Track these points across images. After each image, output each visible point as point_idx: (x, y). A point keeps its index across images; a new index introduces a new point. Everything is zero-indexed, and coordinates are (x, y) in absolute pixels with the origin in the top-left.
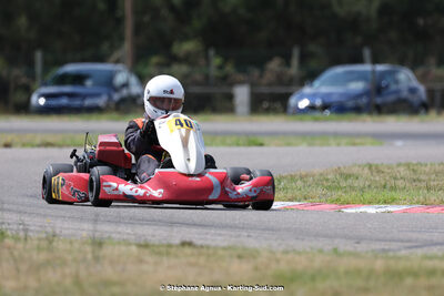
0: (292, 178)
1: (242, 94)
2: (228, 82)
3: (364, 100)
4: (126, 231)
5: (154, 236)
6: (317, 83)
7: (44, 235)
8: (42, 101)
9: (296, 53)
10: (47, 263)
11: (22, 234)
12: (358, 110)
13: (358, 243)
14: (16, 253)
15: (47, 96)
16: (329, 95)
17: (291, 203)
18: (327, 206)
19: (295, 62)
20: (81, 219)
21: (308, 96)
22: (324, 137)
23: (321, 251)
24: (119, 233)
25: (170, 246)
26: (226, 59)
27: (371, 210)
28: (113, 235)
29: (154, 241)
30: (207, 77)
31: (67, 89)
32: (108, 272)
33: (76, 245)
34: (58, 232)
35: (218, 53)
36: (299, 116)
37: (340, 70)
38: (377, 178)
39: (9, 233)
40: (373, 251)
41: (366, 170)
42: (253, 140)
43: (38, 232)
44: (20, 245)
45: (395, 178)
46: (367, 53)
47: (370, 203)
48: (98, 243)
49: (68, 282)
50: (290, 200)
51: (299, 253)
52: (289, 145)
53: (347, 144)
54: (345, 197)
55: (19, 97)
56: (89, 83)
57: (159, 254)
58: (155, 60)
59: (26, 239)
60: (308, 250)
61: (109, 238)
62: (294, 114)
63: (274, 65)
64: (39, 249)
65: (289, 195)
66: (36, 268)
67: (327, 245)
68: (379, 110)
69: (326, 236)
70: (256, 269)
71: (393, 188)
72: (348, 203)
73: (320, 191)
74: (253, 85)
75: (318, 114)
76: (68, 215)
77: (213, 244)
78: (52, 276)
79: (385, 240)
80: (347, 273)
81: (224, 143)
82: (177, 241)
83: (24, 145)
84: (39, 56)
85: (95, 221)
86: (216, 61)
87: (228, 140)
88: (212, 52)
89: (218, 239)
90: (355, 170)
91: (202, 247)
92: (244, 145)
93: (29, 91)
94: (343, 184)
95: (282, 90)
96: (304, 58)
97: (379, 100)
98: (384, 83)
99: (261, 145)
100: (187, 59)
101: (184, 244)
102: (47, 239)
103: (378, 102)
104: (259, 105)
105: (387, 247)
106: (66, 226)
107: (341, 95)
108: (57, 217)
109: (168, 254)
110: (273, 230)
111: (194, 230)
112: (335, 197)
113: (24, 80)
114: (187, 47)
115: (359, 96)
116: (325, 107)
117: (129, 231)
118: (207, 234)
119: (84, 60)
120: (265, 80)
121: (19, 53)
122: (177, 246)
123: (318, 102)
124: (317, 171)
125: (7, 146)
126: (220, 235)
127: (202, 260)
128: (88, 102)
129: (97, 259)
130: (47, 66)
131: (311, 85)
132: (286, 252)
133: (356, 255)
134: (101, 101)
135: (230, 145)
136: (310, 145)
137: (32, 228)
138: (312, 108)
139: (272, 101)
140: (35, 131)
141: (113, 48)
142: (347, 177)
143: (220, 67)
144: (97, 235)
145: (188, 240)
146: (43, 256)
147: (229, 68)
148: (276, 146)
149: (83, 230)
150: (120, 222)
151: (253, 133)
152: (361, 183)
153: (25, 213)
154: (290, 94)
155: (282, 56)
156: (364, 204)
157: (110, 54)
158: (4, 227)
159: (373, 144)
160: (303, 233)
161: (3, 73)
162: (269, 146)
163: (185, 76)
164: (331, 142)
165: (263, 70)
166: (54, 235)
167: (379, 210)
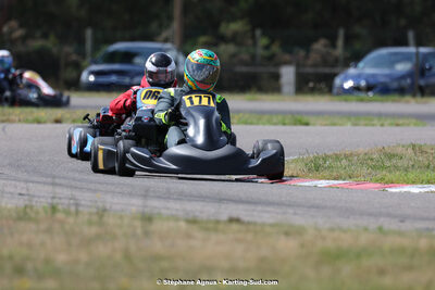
0: (337, 157)
1: (288, 74)
2: (274, 61)
3: (409, 81)
4: (175, 207)
5: (201, 212)
6: (361, 65)
7: (94, 210)
8: (92, 78)
9: (341, 33)
10: (98, 237)
11: (73, 209)
12: (401, 91)
13: (402, 221)
14: (67, 227)
15: (96, 74)
16: (373, 76)
17: (336, 182)
18: (372, 185)
19: (340, 43)
20: (131, 195)
21: (353, 78)
22: (368, 118)
23: (366, 229)
24: (168, 209)
25: (218, 222)
26: (272, 41)
27: (415, 189)
28: (164, 211)
29: (204, 216)
30: (253, 57)
31: (116, 67)
32: (158, 246)
33: (126, 221)
34: (108, 206)
35: (264, 34)
36: (344, 97)
37: (384, 51)
38: (421, 159)
39: (60, 207)
40: (418, 230)
41: (410, 151)
42: (300, 120)
43: (91, 207)
44: (71, 220)
46: (411, 35)
47: (413, 183)
48: (147, 219)
49: (118, 256)
50: (335, 179)
51: (345, 231)
52: (334, 124)
53: (391, 125)
54: (389, 176)
55: (69, 74)
57: (207, 229)
58: (203, 39)
59: (77, 212)
60: (353, 228)
61: (159, 214)
62: (338, 94)
63: (320, 46)
64: (90, 223)
65: (335, 174)
66: (87, 242)
67: (373, 224)
68: (424, 91)
69: (370, 215)
70: (302, 246)
72: (392, 183)
73: (365, 170)
74: (298, 66)
75: (362, 95)
76: (118, 190)
77: (259, 220)
78: (102, 250)
79: (427, 219)
80: (392, 251)
81: (270, 122)
82: (224, 217)
84: (89, 33)
85: (145, 197)
86: (263, 41)
87: (275, 120)
88: (258, 32)
89: (266, 216)
90: (399, 150)
91: (249, 223)
92: (290, 124)
93: (79, 68)
94: (388, 164)
95: (327, 70)
96: (348, 40)
97: (422, 82)
98: (427, 65)
99: (307, 124)
100: (234, 39)
101: (232, 220)
102: (97, 213)
103: (419, 84)
104: (304, 85)
105: (430, 227)
106: (116, 200)
107: (386, 76)
108: (107, 192)
109: (216, 230)
110: (318, 207)
111: (241, 207)
112: (379, 176)
113: (74, 57)
114: (235, 27)
115: (403, 77)
116: (369, 88)
117: (178, 207)
118: (254, 210)
119: (133, 39)
120: (310, 62)
121: (70, 31)
122: (225, 222)
123: (363, 83)
124: (361, 150)
125: (58, 121)
126: (268, 212)
127: (250, 237)
129: (147, 234)
130: (98, 44)
131: (356, 67)
132: (332, 230)
133: (400, 234)
135: (275, 124)
136: (354, 125)
137: (83, 202)
138: (356, 89)
139: (317, 81)
141: (162, 27)
142: (391, 156)
143: (267, 47)
144: (147, 210)
145: (235, 215)
146: (94, 230)
147: (276, 48)
148: (321, 125)
149: (133, 205)
150: (169, 198)
151: (299, 113)
152: (405, 163)
153: (76, 188)
154: (335, 75)
155: (327, 37)
156: (408, 183)
157: (159, 34)
158: (55, 201)
159: (415, 125)
160: (348, 212)
161: (55, 50)
162: (314, 125)
163: (233, 56)
164: (375, 122)
165: (308, 51)
166: (105, 210)
167: (422, 190)
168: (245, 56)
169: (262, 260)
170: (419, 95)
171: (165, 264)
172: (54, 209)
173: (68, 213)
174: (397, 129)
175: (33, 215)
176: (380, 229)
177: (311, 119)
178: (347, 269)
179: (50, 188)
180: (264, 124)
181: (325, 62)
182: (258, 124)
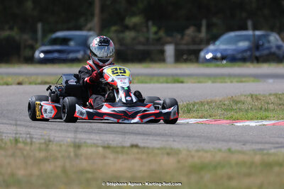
0: (202, 104)
1: (170, 50)
2: (161, 42)
3: (249, 53)
4: (95, 138)
5: (113, 141)
6: (217, 43)
7: (43, 141)
8: (42, 55)
9: (204, 23)
10: (45, 159)
11: (29, 140)
12: (244, 60)
13: (244, 145)
14: (25, 153)
15: (45, 52)
16: (225, 50)
17: (201, 120)
18: (225, 121)
19: (204, 29)
20: (67, 131)
21: (212, 52)
22: (222, 77)
23: (220, 150)
24: (91, 139)
25: (123, 147)
26: (159, 28)
27: (253, 124)
28: (88, 141)
29: (113, 144)
30: (148, 39)
31: (57, 47)
32: (84, 164)
33: (64, 148)
34: (52, 138)
35: (154, 24)
36: (206, 64)
37: (232, 34)
38: (256, 104)
39: (21, 139)
40: (254, 150)
41: (249, 99)
42: (177, 79)
43: (39, 139)
44: (28, 148)
45: (268, 103)
46: (250, 23)
47: (252, 119)
48: (77, 146)
49: (58, 171)
50: (200, 118)
51: (206, 152)
52: (199, 82)
53: (237, 82)
54: (236, 115)
55: (27, 53)
56: (72, 43)
57: (117, 152)
58: (114, 28)
59: (31, 144)
60: (212, 149)
61: (85, 142)
62: (203, 63)
63: (190, 31)
64: (40, 150)
65: (200, 114)
66: (38, 162)
67: (224, 146)
68: (258, 60)
69: (223, 141)
70: (179, 162)
71: (266, 110)
72: (237, 120)
73: (220, 112)
74: (177, 44)
75: (219, 63)
76: (58, 128)
77: (151, 146)
78: (48, 167)
79: (261, 143)
80: (237, 164)
81: (158, 82)
82: (128, 144)
83: (30, 83)
84: (39, 26)
85: (76, 132)
86: (153, 29)
87: (161, 80)
88: (150, 23)
89: (155, 143)
90: (243, 98)
91: (144, 148)
92: (171, 83)
93: (33, 49)
94: (235, 107)
95: (195, 47)
96: (209, 27)
97: (257, 54)
98: (261, 43)
99: (182, 82)
100: (134, 28)
101: (132, 146)
102: (45, 143)
103: (257, 55)
104: (180, 57)
105: (262, 148)
106: (57, 135)
107: (234, 50)
108: (51, 129)
109: (122, 152)
110: (189, 137)
111: (139, 137)
112: (229, 115)
113: (30, 42)
114: (135, 20)
115: (245, 51)
116: (223, 58)
117: (98, 138)
118: (147, 139)
119: (69, 29)
120: (184, 42)
121: (27, 25)
122: (128, 148)
123: (219, 55)
124: (218, 99)
125: (20, 84)
126: (156, 140)
127: (144, 156)
128: (71, 56)
129: (76, 156)
130: (45, 33)
131: (214, 44)
132: (197, 151)
133: (242, 152)
134: (80, 55)
135: (162, 83)
136: (213, 82)
137: (35, 136)
138: (214, 59)
139: (189, 55)
140: (37, 74)
141: (87, 21)
142: (237, 102)
143: (156, 33)
144: (77, 140)
145: (135, 143)
146: (42, 155)
147: (162, 33)
148: (192, 83)
149: (68, 137)
150: (92, 132)
151: (177, 75)
152: (246, 106)
153: (31, 127)
154: (200, 50)
155: (195, 25)
156: (248, 120)
157: (86, 25)
158: (18, 136)
159: (253, 81)
160: (209, 139)
161: (17, 37)
162: (187, 82)
163: (134, 39)
164: (227, 80)
165: (183, 35)
166: (50, 141)
167: (258, 124)
168: (142, 39)
169: (153, 171)
170: (255, 62)
171: (89, 175)
172: (16, 141)
173: (25, 143)
174: (242, 84)
175: (3, 145)
176: (229, 150)
177: (185, 79)
178: (207, 176)
179: (14, 128)
180: (154, 83)
181: (194, 42)
182: (150, 83)
